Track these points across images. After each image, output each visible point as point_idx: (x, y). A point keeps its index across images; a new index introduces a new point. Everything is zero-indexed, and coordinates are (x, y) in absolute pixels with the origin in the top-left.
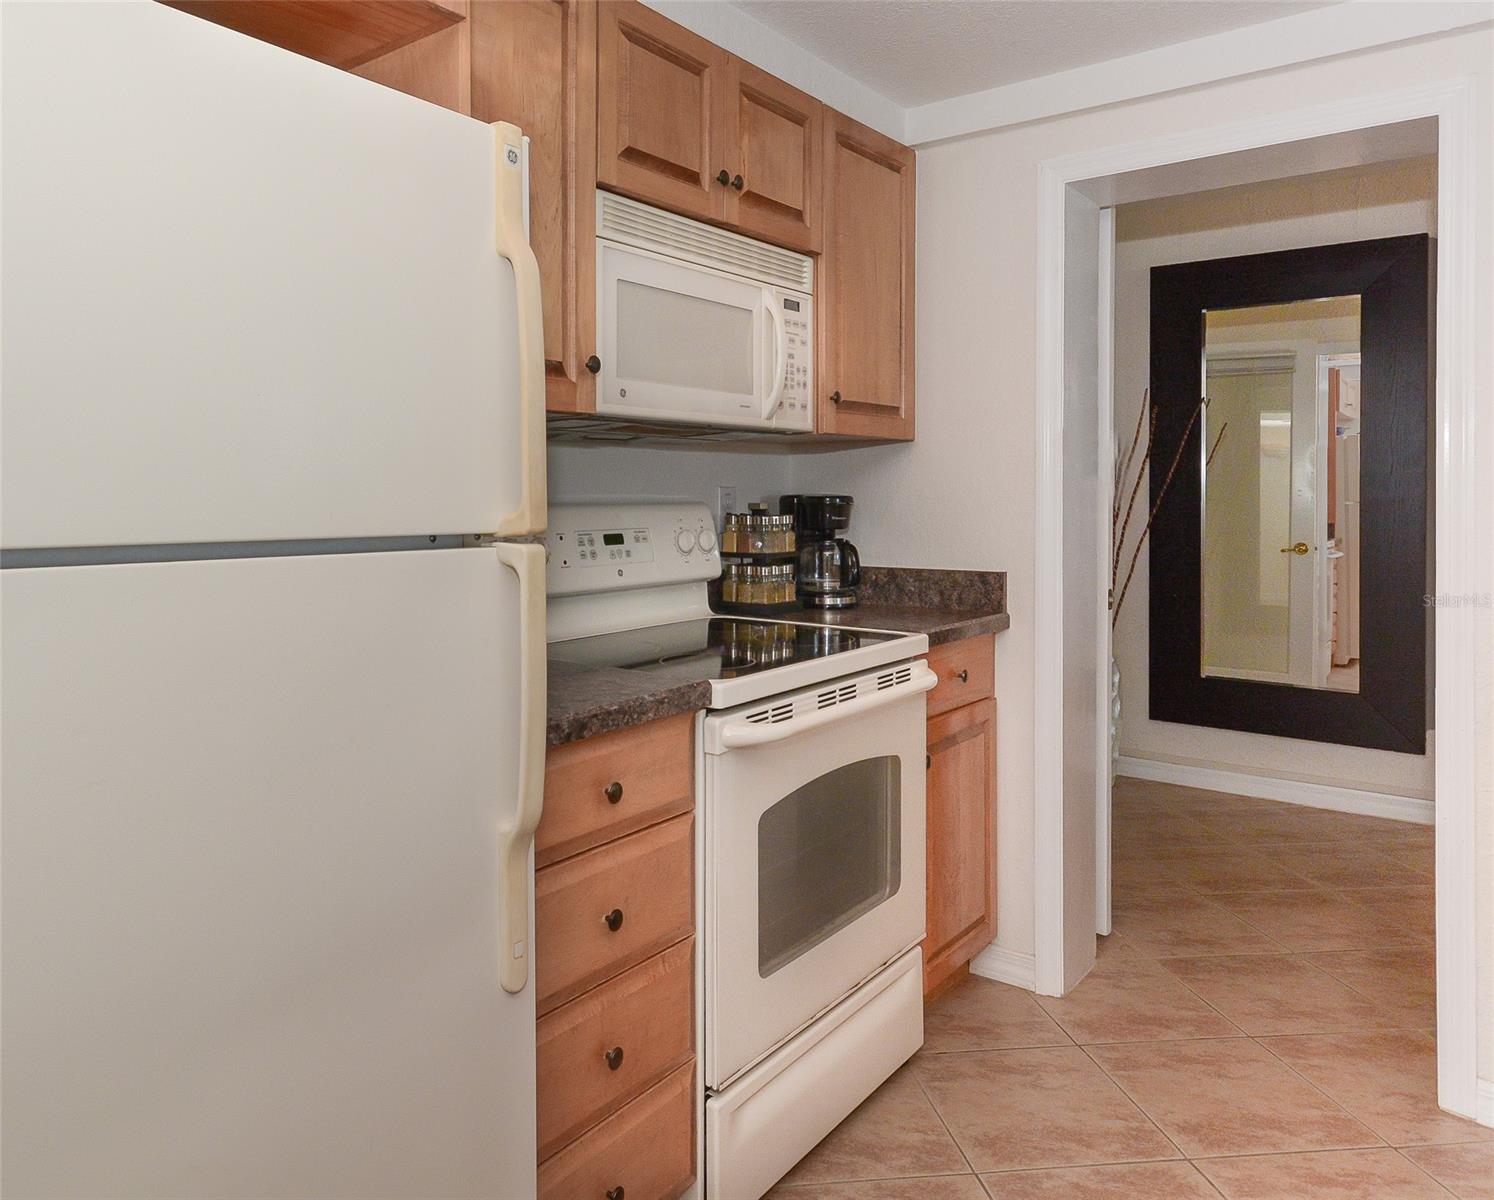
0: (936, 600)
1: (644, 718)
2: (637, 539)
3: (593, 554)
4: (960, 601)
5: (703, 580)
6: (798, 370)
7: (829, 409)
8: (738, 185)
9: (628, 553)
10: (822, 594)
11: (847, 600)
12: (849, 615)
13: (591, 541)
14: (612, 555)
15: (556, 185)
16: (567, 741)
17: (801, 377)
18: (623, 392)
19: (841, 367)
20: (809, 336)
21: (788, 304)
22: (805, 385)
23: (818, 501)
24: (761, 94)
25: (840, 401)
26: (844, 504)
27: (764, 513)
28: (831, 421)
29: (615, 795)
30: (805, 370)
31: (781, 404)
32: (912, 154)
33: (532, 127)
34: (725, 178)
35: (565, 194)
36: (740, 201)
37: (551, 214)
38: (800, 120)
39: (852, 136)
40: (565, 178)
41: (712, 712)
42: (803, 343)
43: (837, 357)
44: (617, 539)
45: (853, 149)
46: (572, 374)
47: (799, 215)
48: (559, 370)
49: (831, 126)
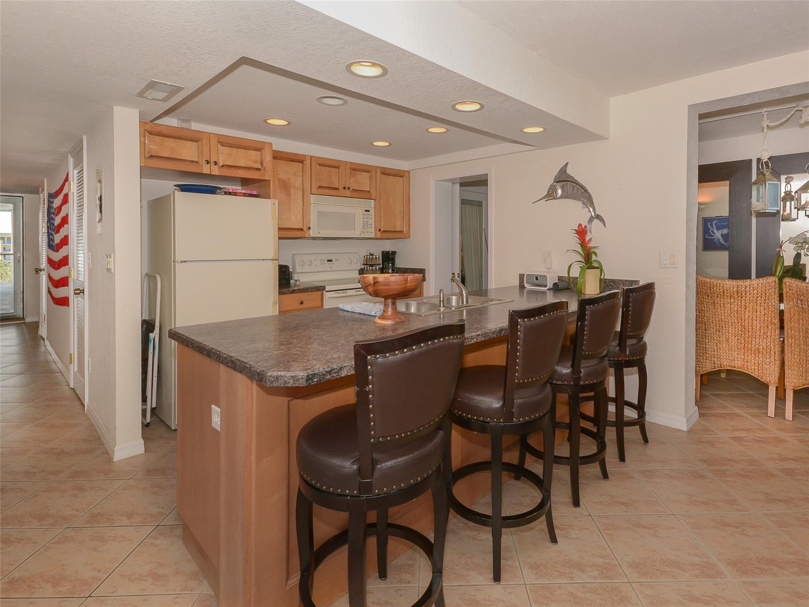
1: (308, 291)
2: (336, 261)
3: (324, 264)
5: (356, 269)
6: (369, 224)
7: (378, 233)
8: (349, 188)
9: (334, 264)
13: (324, 261)
14: (329, 264)
15: (301, 196)
16: (291, 293)
17: (370, 226)
18: (319, 233)
19: (382, 223)
20: (373, 217)
21: (366, 211)
22: (372, 227)
23: (388, 252)
24: (356, 169)
25: (381, 231)
26: (394, 253)
27: (372, 255)
28: (379, 235)
29: (302, 303)
30: (372, 225)
31: (364, 232)
32: (409, 172)
33: (295, 186)
34: (344, 188)
35: (303, 198)
36: (350, 192)
37: (300, 201)
38: (369, 172)
39: (386, 172)
40: (303, 195)
41: (326, 291)
42: (371, 219)
43: (381, 221)
44: (331, 261)
45: (386, 175)
46: (305, 230)
47: (369, 192)
48: (302, 229)
49: (379, 171)
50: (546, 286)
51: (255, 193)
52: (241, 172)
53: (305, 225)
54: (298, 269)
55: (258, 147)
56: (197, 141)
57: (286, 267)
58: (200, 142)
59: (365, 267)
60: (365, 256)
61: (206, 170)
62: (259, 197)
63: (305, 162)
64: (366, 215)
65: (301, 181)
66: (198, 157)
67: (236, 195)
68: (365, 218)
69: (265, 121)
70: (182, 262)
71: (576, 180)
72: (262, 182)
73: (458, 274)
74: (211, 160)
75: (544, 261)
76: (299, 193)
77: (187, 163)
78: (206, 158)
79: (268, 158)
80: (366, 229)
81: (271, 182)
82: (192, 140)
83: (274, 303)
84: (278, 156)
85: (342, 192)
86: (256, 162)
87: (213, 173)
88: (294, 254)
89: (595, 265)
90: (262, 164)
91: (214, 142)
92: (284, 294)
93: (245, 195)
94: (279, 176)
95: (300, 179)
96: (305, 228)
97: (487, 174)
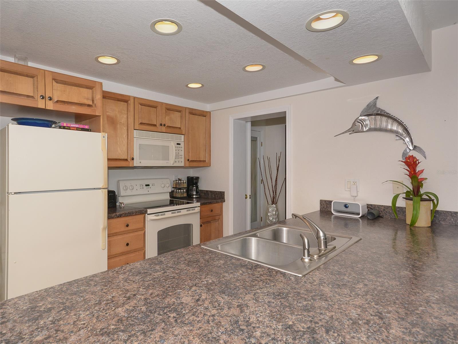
0: (214, 197)
1: (133, 214)
2: (153, 185)
3: (143, 188)
4: (217, 197)
5: (168, 192)
6: (180, 155)
7: (187, 162)
8: (164, 125)
9: (150, 188)
10: (193, 195)
11: (197, 196)
12: (199, 199)
13: (143, 186)
14: (147, 188)
15: (126, 131)
16: (118, 217)
17: (181, 157)
18: (140, 162)
19: (190, 154)
20: (183, 149)
21: (178, 144)
22: (182, 158)
23: (192, 178)
24: (170, 109)
25: (189, 161)
26: (197, 178)
27: (180, 180)
28: (188, 164)
29: (127, 226)
30: (182, 155)
31: (176, 162)
32: (210, 112)
33: (121, 123)
34: (161, 125)
35: (128, 132)
36: (165, 128)
37: (125, 136)
38: (180, 111)
39: (193, 112)
40: (128, 130)
41: (148, 214)
42: (182, 150)
43: (189, 152)
44: (148, 185)
45: (193, 114)
46: (129, 160)
47: (180, 128)
48: (126, 160)
49: (187, 111)
50: (359, 214)
51: (87, 127)
52: (74, 107)
53: (129, 156)
54: (123, 193)
55: (90, 86)
56: (32, 77)
57: (113, 192)
58: (35, 79)
59: (174, 190)
60: (174, 181)
61: (41, 104)
62: (90, 131)
63: (129, 101)
64: (178, 147)
65: (126, 118)
66: (34, 92)
67: (70, 129)
68: (177, 150)
69: (97, 59)
70: (15, 193)
71: (388, 114)
72: (94, 117)
73: (250, 195)
74: (46, 95)
75: (348, 190)
76: (125, 128)
77: (23, 97)
78: (41, 92)
79: (98, 97)
80: (179, 160)
81: (101, 117)
82: (27, 76)
83: (104, 229)
84: (107, 96)
85: (160, 128)
86: (88, 99)
87: (48, 108)
88: (119, 180)
89: (425, 197)
90: (93, 101)
91: (49, 79)
92: (113, 218)
93: (77, 129)
94: (107, 113)
95: (125, 116)
96: (129, 158)
97: (286, 111)
